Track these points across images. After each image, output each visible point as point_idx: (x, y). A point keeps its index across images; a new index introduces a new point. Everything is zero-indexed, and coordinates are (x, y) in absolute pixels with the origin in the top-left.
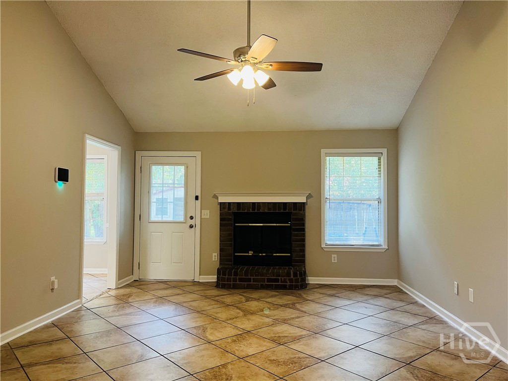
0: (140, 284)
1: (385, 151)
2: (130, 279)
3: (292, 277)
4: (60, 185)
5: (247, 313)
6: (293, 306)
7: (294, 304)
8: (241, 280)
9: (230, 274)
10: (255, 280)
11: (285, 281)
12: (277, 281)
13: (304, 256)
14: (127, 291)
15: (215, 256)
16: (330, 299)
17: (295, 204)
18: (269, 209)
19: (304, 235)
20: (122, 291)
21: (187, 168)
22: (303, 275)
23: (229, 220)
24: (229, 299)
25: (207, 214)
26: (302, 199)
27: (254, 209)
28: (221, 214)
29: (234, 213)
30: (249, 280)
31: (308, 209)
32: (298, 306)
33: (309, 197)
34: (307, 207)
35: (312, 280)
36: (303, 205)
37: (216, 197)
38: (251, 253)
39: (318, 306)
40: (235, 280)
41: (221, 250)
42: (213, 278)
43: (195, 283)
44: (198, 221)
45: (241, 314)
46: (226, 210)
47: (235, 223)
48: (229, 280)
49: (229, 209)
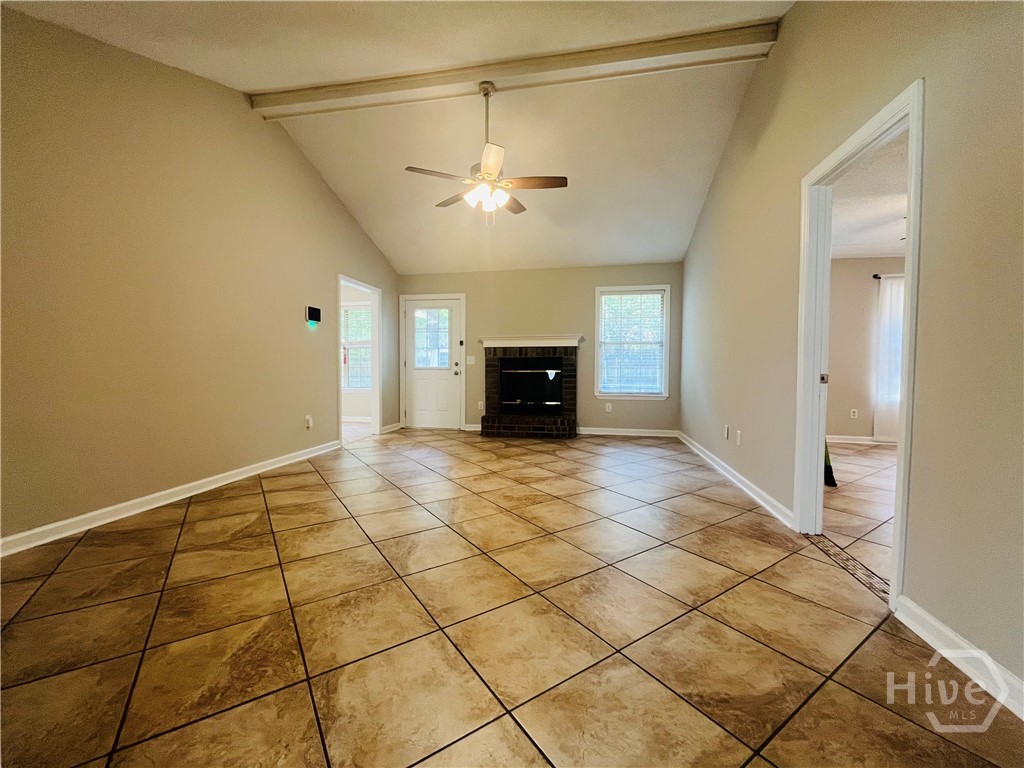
0: (405, 431)
1: (668, 287)
2: (396, 427)
3: (559, 425)
4: (312, 325)
5: (500, 457)
6: (553, 453)
7: (554, 451)
8: (505, 428)
9: (494, 422)
10: (519, 429)
11: (551, 430)
12: (543, 429)
13: (575, 404)
14: (390, 436)
15: (481, 405)
16: (596, 447)
17: (566, 348)
18: (537, 354)
19: (575, 382)
20: (385, 436)
21: (451, 311)
22: (573, 425)
23: (495, 366)
24: (487, 446)
25: (472, 360)
26: (574, 343)
27: (521, 354)
28: (487, 360)
29: (500, 359)
30: (514, 428)
31: (579, 353)
32: (558, 453)
33: (582, 340)
34: (579, 352)
35: (583, 430)
36: (575, 349)
37: (481, 342)
38: (518, 401)
39: (578, 452)
40: (499, 428)
41: (487, 398)
42: (478, 428)
43: (460, 431)
44: (462, 368)
45: (495, 457)
46: (492, 355)
47: (501, 369)
48: (493, 428)
49: (495, 354)
